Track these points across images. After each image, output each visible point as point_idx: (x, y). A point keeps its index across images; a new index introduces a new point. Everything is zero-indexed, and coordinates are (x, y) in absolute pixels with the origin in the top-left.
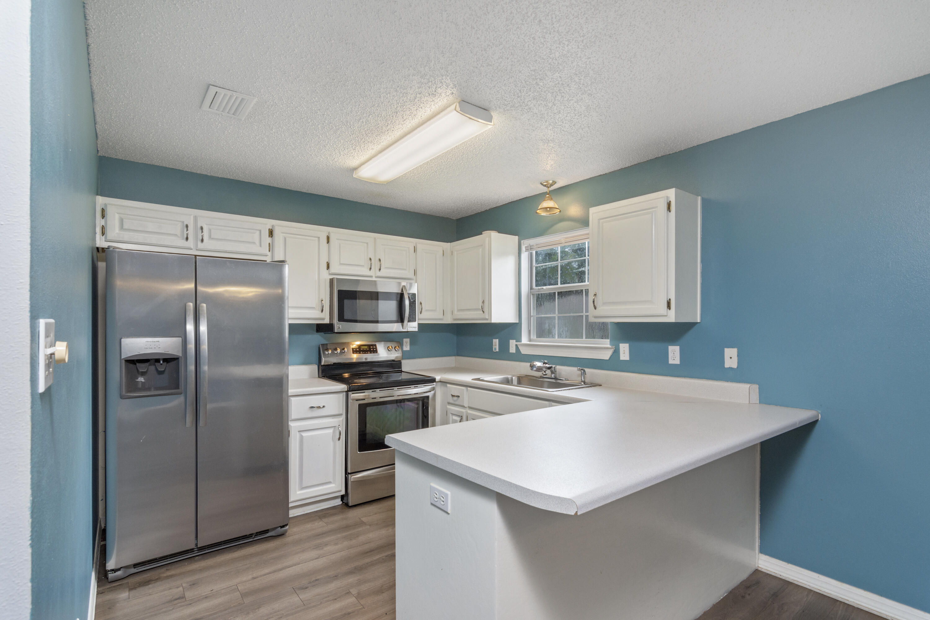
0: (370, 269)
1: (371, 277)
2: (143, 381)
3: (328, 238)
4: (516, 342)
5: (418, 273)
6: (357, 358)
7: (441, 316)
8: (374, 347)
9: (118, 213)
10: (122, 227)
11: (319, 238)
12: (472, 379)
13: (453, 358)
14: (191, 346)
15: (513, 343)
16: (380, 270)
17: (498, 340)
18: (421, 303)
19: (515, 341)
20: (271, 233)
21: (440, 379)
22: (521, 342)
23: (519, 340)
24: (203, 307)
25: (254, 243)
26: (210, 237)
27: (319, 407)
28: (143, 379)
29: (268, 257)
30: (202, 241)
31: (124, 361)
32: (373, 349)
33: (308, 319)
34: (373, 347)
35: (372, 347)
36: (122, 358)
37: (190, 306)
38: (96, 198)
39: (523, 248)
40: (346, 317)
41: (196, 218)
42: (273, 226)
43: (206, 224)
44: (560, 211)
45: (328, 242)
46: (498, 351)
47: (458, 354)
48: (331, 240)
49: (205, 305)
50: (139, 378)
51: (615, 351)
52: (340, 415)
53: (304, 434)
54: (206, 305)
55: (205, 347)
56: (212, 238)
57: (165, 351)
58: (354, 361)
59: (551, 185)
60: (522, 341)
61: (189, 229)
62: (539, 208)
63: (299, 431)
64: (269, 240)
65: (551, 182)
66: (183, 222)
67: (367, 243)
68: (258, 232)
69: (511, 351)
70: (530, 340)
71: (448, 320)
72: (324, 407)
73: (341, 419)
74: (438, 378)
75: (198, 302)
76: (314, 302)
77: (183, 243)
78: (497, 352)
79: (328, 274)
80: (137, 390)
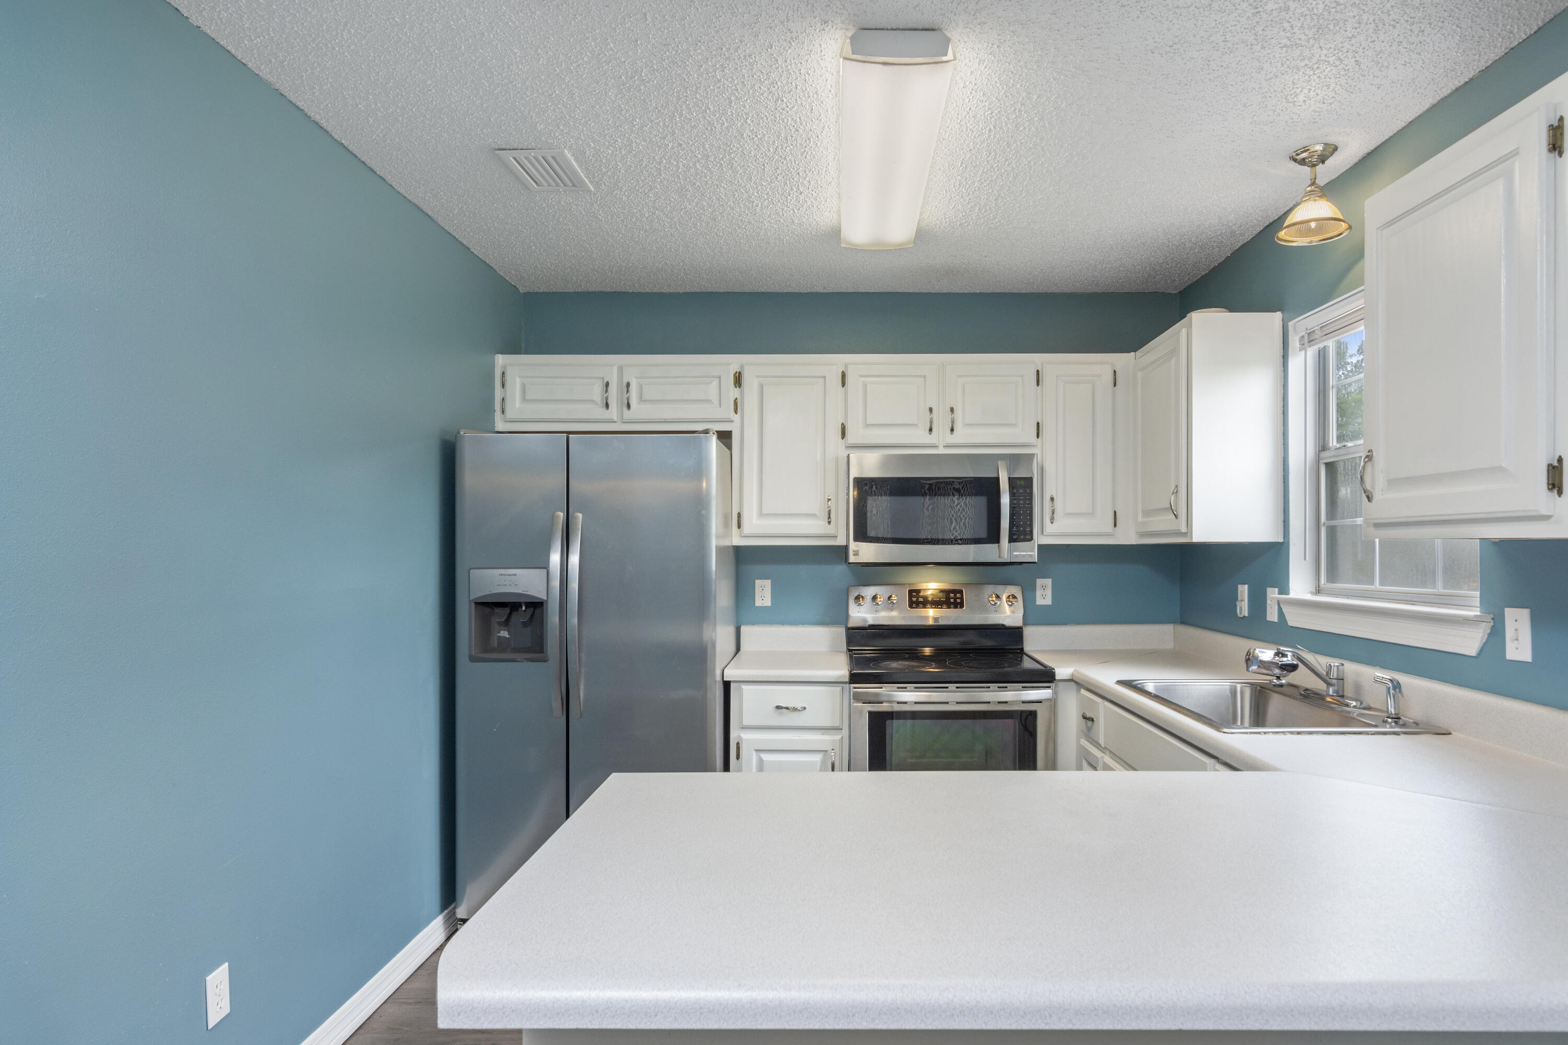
0: (931, 430)
1: (935, 447)
2: (507, 636)
3: (844, 375)
4: (1280, 593)
5: (1046, 431)
6: (936, 619)
7: (1109, 527)
8: (958, 595)
9: (520, 377)
10: (524, 399)
11: (824, 377)
12: (1120, 682)
13: (1168, 629)
14: (556, 583)
15: (1273, 594)
16: (952, 430)
17: (1246, 586)
18: (1052, 499)
19: (1277, 590)
20: (738, 380)
21: (1072, 675)
22: (1288, 594)
23: (1284, 590)
24: (576, 518)
25: (708, 401)
26: (641, 399)
27: (795, 709)
28: (507, 633)
29: (733, 423)
30: (629, 406)
31: (473, 605)
32: (955, 599)
33: (806, 537)
34: (955, 596)
35: (952, 595)
36: (471, 599)
37: (558, 517)
38: (494, 358)
39: (1294, 341)
40: (871, 533)
41: (620, 369)
42: (742, 367)
43: (636, 378)
44: (1350, 227)
45: (843, 384)
46: (1246, 615)
47: (1184, 621)
48: (849, 379)
49: (580, 515)
50: (502, 632)
51: (1493, 628)
52: (839, 729)
53: (766, 757)
54: (582, 515)
55: (574, 585)
56: (644, 401)
57: (523, 591)
58: (931, 622)
59: (1323, 159)
60: (1290, 595)
61: (609, 389)
62: (1284, 226)
63: (757, 751)
64: (734, 393)
65: (1319, 148)
66: (603, 378)
67: (925, 377)
68: (715, 383)
69: (1269, 618)
70: (1318, 591)
71: (1127, 536)
72: (805, 708)
73: (838, 737)
74: (1062, 672)
75: (571, 510)
76: (812, 501)
77: (600, 413)
78: (1244, 617)
79: (844, 447)
80: (492, 650)
